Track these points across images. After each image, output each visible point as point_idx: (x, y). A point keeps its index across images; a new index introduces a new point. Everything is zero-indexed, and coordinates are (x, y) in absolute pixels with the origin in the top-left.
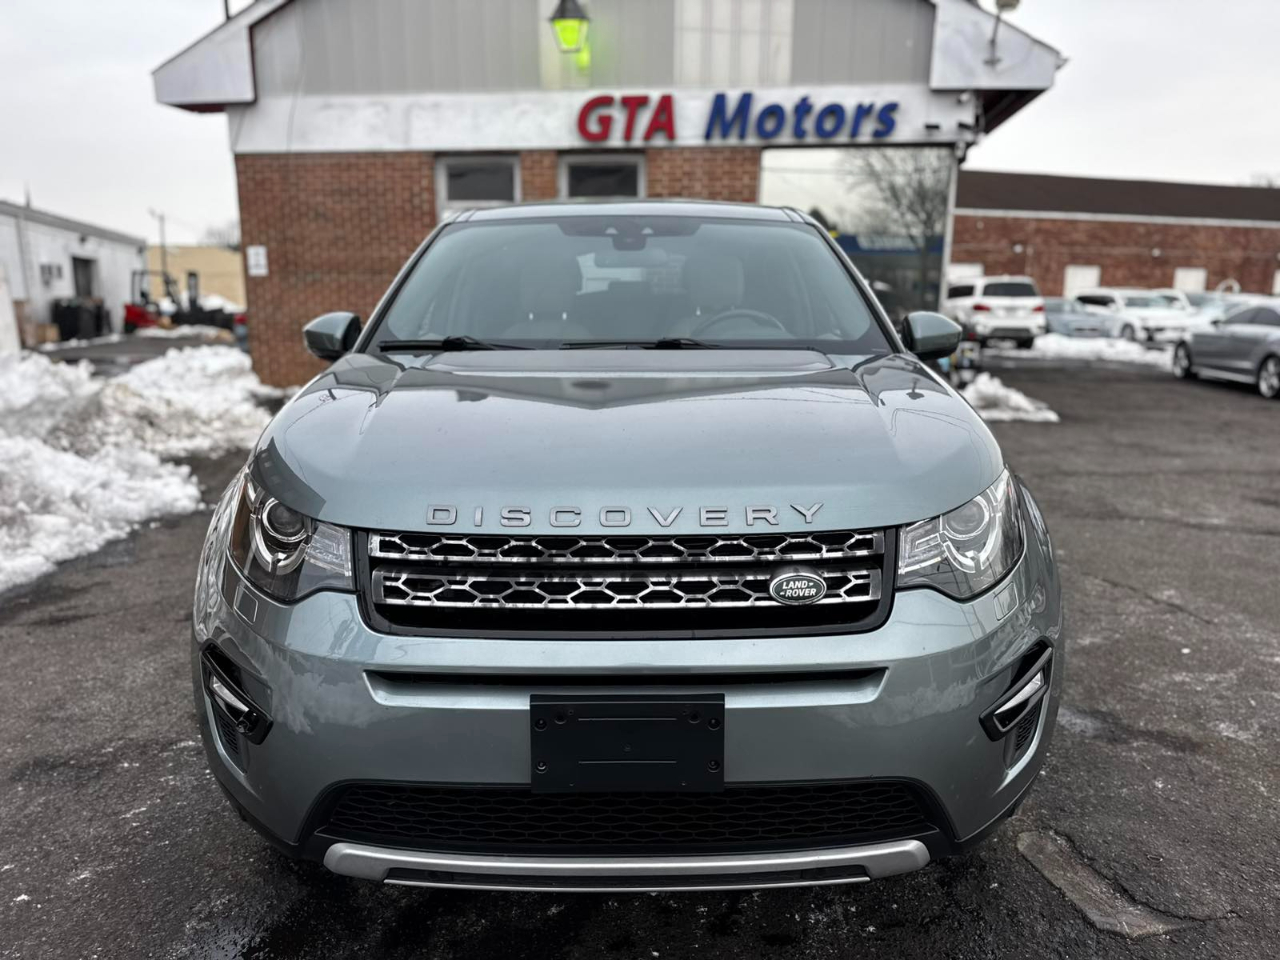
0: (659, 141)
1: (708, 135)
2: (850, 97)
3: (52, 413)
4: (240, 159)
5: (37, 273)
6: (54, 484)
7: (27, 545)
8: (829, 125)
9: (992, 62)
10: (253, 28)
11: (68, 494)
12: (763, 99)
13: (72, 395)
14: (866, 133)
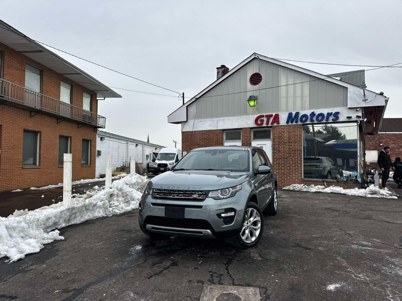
0: (275, 124)
1: (287, 122)
2: (325, 111)
3: (139, 185)
4: (183, 133)
5: (145, 156)
6: (135, 197)
7: (129, 206)
8: (320, 118)
9: (365, 100)
10: (187, 107)
11: (137, 198)
12: (302, 113)
13: (143, 182)
14: (331, 120)
